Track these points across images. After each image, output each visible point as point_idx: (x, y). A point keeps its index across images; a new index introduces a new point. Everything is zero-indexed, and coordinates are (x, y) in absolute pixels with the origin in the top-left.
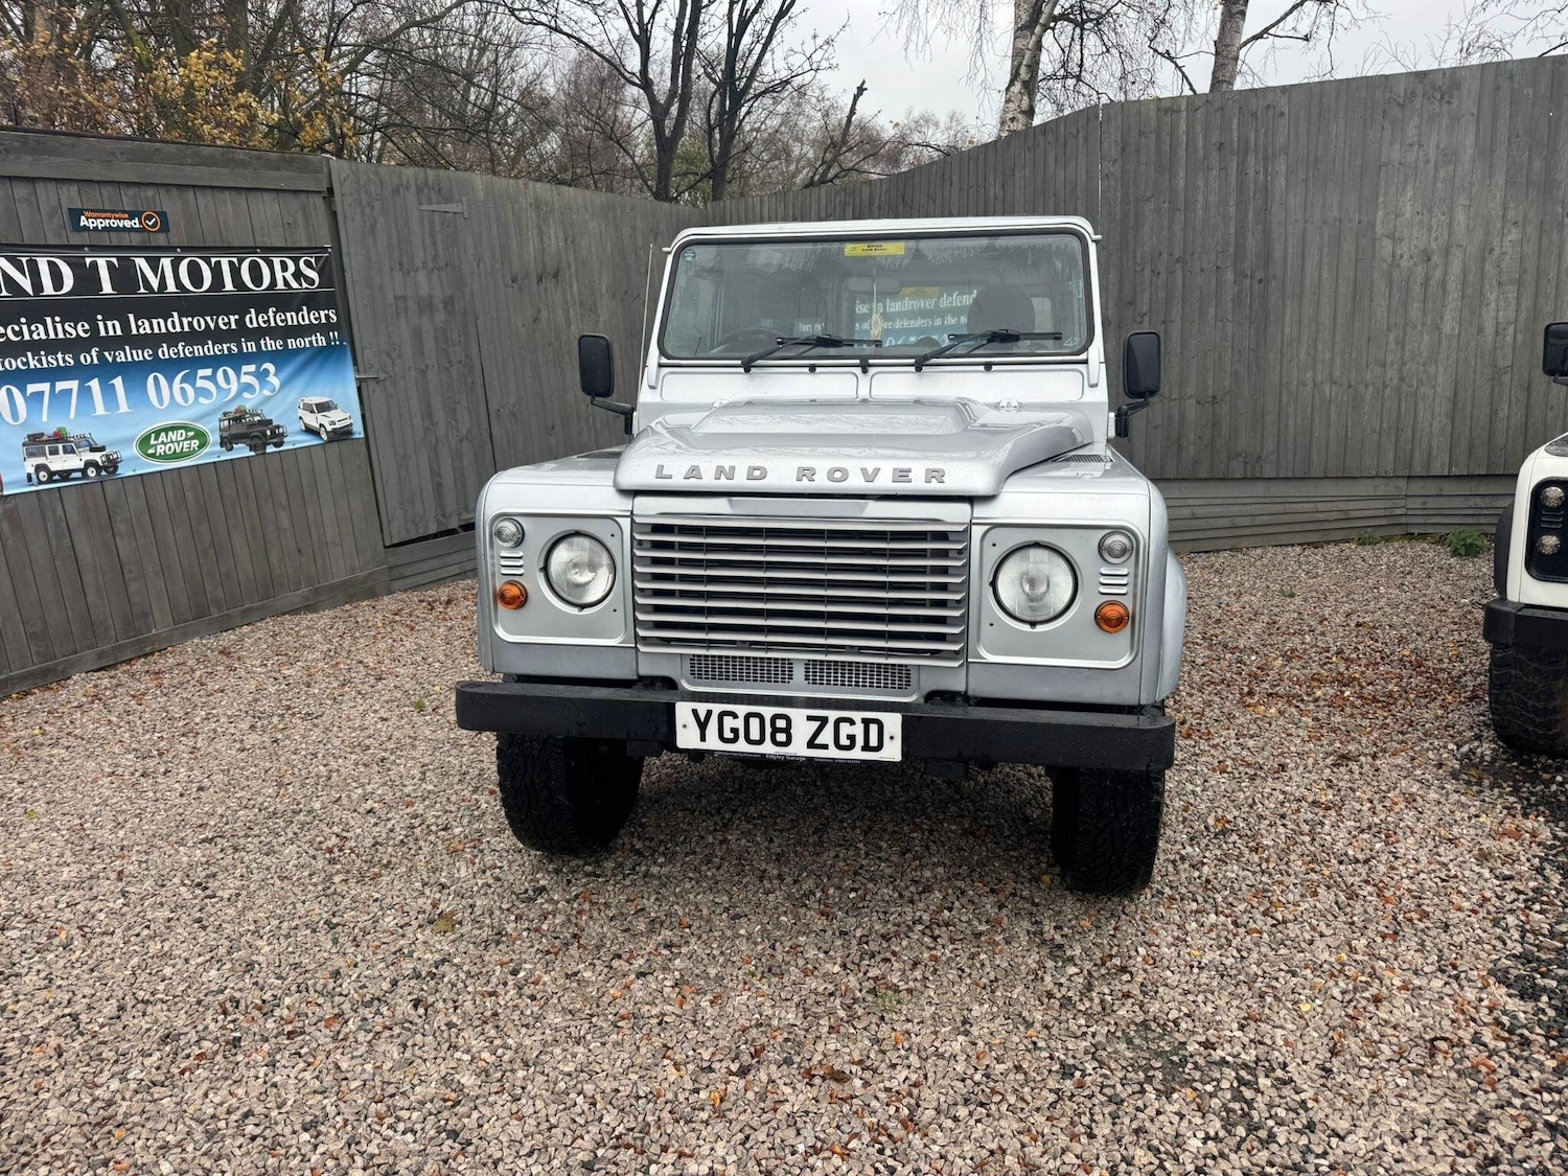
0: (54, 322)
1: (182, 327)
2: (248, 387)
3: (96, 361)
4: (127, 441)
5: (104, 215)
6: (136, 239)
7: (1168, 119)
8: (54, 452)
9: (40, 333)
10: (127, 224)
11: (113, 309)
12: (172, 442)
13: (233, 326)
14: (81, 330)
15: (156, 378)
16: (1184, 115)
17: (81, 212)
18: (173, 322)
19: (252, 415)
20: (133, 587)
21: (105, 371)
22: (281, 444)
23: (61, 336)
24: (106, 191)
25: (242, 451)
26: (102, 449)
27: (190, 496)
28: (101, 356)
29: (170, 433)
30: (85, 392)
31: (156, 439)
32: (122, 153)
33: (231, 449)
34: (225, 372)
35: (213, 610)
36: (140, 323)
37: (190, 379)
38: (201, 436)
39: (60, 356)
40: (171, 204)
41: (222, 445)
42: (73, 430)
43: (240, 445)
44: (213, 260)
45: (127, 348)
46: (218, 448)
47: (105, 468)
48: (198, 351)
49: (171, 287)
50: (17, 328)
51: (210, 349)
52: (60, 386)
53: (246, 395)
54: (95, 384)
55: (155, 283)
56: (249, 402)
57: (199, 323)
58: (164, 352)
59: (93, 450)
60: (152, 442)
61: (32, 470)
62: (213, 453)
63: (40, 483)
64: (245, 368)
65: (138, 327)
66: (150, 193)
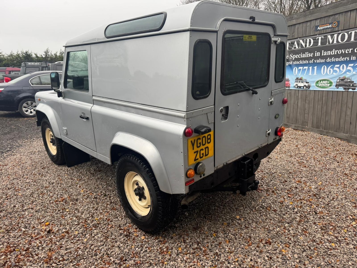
0: (307, 53)
1: (335, 53)
2: (349, 71)
3: (312, 62)
4: (313, 82)
5: (323, 25)
6: (329, 30)
8: (300, 82)
9: (304, 56)
10: (328, 26)
11: (319, 50)
12: (323, 83)
13: (350, 52)
14: (311, 55)
15: (324, 67)
17: (318, 26)
18: (333, 52)
19: (348, 79)
20: (306, 115)
21: (314, 64)
22: (355, 89)
23: (307, 56)
24: (326, 19)
25: (341, 89)
26: (308, 83)
27: (324, 98)
28: (314, 61)
29: (324, 81)
30: (309, 69)
31: (320, 82)
32: (331, 8)
33: (338, 88)
34: (343, 66)
35: (321, 128)
36: (324, 53)
37: (332, 68)
38: (331, 83)
39: (306, 61)
40: (341, 18)
41: (336, 86)
42: (304, 78)
43: (341, 87)
44: (350, 32)
45: (320, 59)
46: (335, 87)
47: (308, 87)
48: (337, 60)
49: (335, 42)
50: (300, 55)
51: (341, 59)
52: (305, 68)
53: (348, 73)
54: (311, 68)
55: (331, 41)
56: (348, 75)
57: (340, 52)
58: (328, 60)
59: (306, 83)
60: (319, 83)
61: (295, 85)
62: (333, 88)
63: (296, 88)
64: (350, 65)
65: (324, 54)
66: (337, 16)
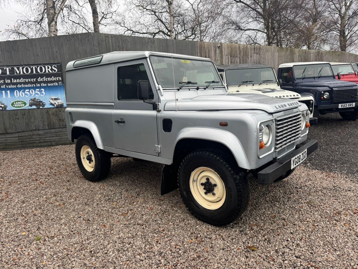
7: (107, 38)
16: (110, 38)
